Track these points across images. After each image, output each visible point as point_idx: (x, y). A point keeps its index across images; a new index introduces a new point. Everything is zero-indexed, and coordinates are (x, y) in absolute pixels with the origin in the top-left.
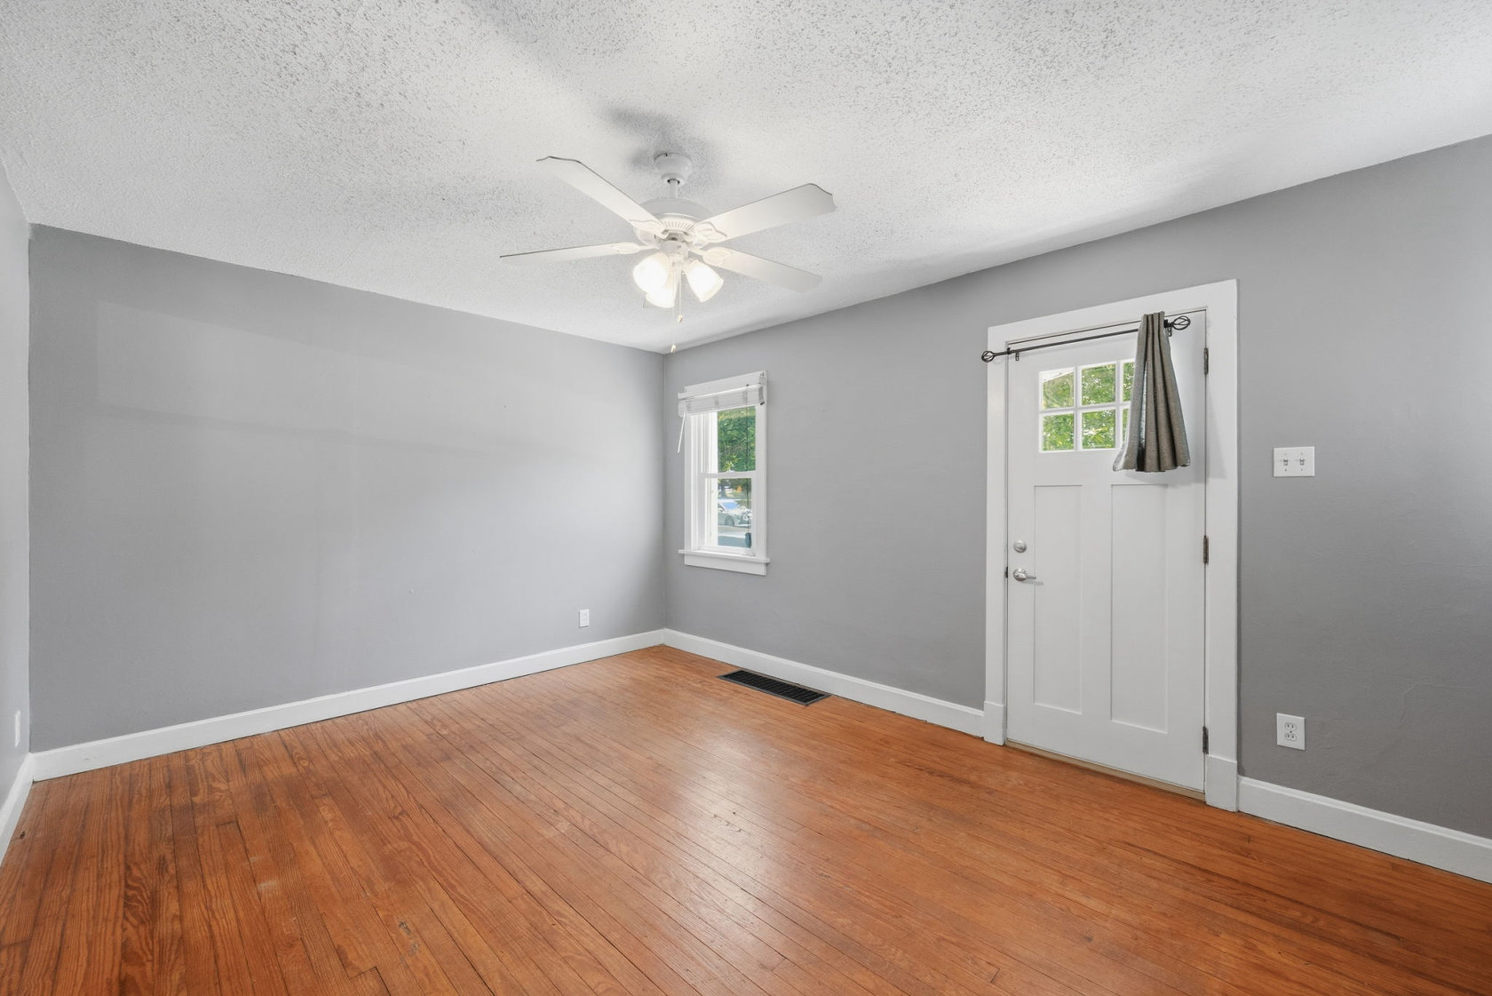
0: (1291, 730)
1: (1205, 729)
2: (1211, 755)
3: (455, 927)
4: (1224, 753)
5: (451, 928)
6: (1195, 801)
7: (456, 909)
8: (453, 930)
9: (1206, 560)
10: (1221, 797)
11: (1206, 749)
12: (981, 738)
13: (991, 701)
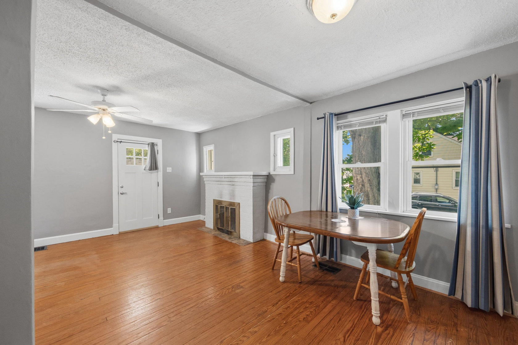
0: (169, 211)
1: (159, 215)
2: (160, 218)
4: (161, 217)
6: (157, 228)
9: (158, 186)
10: (161, 225)
11: (159, 218)
12: (113, 235)
13: (115, 224)
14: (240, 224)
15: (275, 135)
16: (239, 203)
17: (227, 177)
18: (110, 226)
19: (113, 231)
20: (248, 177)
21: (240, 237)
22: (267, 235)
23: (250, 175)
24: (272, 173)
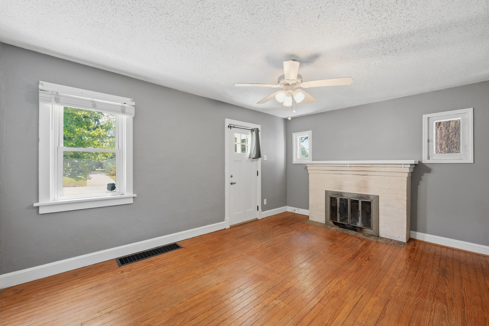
0: (265, 202)
1: (258, 206)
3: (344, 316)
4: (260, 209)
5: (345, 317)
6: (257, 220)
7: (336, 319)
8: (346, 316)
9: (258, 175)
10: (259, 217)
11: (258, 210)
12: (225, 229)
13: (227, 218)
14: (379, 220)
15: (428, 118)
16: (378, 196)
17: (356, 165)
18: (222, 219)
19: (225, 225)
20: (400, 166)
21: (379, 235)
22: (416, 234)
23: (404, 164)
24: (425, 161)
